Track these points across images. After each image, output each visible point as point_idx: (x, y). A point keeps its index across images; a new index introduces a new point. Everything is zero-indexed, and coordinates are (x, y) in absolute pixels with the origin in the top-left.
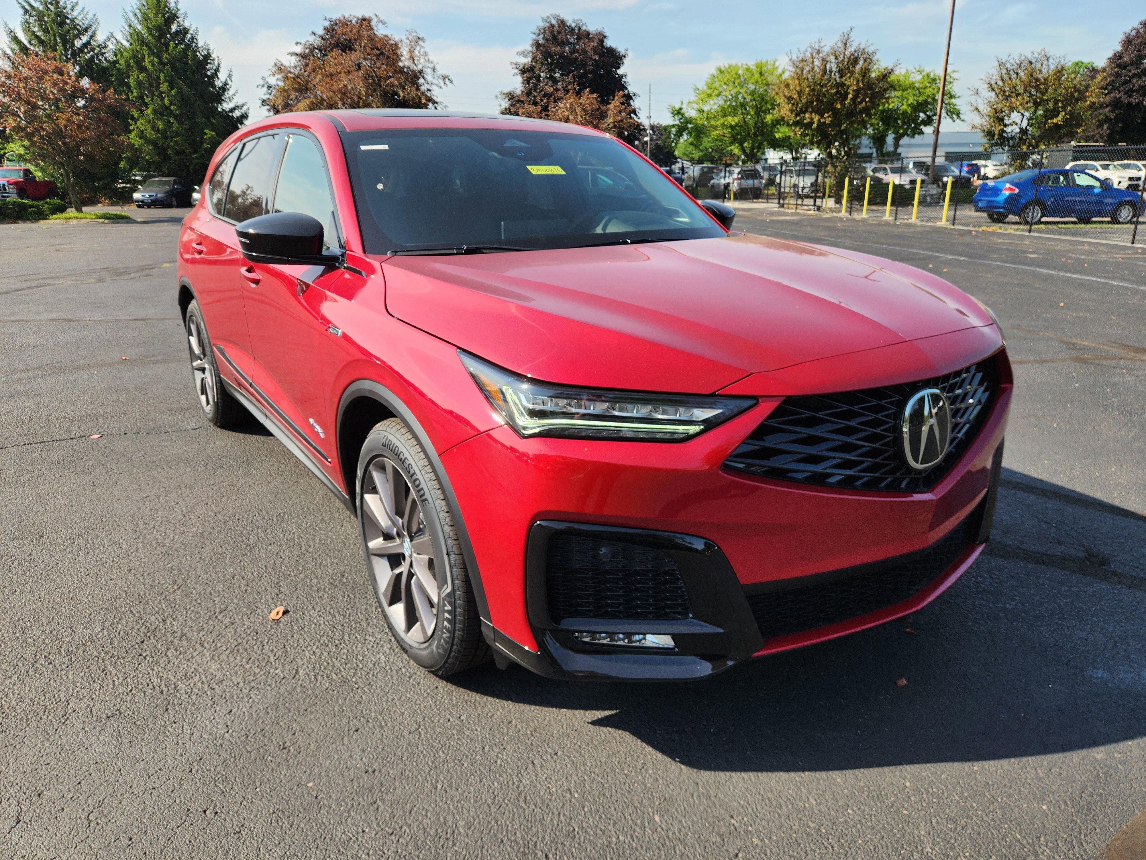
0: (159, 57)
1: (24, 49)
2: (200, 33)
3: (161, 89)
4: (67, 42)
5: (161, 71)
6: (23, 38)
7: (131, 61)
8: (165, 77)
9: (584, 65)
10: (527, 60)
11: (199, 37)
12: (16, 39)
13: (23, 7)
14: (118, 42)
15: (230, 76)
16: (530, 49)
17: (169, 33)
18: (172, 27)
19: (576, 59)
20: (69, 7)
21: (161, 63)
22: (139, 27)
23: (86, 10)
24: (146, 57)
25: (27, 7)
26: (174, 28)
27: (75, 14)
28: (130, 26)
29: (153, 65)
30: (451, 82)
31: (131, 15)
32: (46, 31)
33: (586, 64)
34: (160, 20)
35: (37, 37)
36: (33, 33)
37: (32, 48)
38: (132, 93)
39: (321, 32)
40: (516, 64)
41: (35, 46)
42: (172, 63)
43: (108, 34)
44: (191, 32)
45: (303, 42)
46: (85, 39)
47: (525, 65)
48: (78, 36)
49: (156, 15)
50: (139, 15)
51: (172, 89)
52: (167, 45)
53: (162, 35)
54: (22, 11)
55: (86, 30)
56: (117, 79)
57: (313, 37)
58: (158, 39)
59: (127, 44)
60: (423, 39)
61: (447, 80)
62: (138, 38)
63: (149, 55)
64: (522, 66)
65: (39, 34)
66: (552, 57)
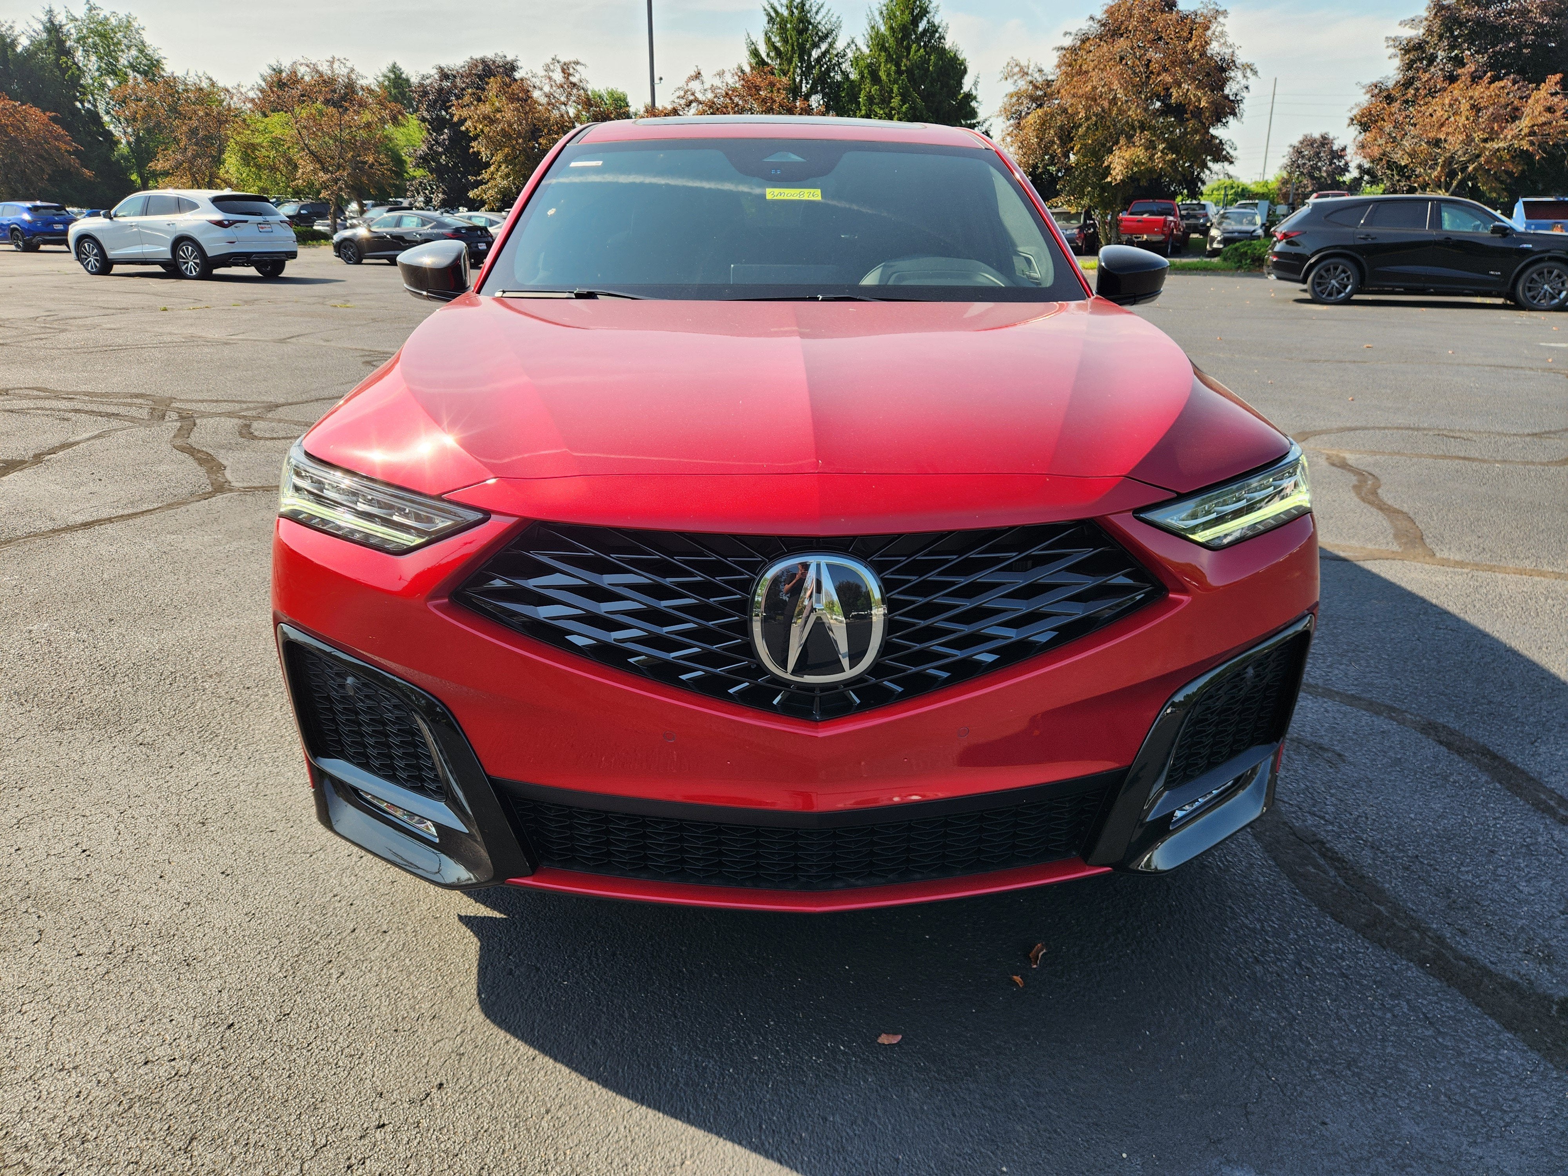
0: (898, 65)
1: (762, 63)
2: (949, 31)
3: (892, 105)
4: (803, 52)
5: (895, 82)
6: (763, 50)
7: (866, 71)
8: (899, 88)
9: (1517, 34)
10: (1416, 33)
11: (947, 37)
12: (755, 53)
13: (769, 15)
14: (858, 49)
15: (976, 84)
16: (1425, 14)
17: (916, 33)
18: (920, 25)
19: (1505, 25)
20: (814, 10)
21: (899, 72)
22: (883, 29)
23: (831, 13)
24: (883, 65)
25: (773, 14)
26: (922, 25)
27: (819, 18)
28: (873, 27)
29: (889, 75)
30: (1255, 73)
31: (877, 13)
32: (785, 41)
33: (1523, 31)
34: (907, 17)
35: (776, 49)
36: (773, 44)
37: (770, 62)
38: (860, 110)
39: (1100, 15)
40: (1395, 39)
41: (772, 59)
42: (909, 71)
43: (849, 40)
44: (940, 30)
45: (1074, 31)
46: (824, 46)
47: (1411, 39)
48: (816, 45)
49: (903, 12)
50: (885, 12)
51: (904, 104)
52: (908, 49)
53: (906, 36)
54: (766, 19)
55: (826, 36)
56: (847, 94)
57: (1091, 23)
58: (899, 42)
59: (866, 51)
60: (1225, 13)
61: (1248, 71)
62: (879, 43)
63: (886, 61)
64: (1405, 42)
65: (778, 44)
66: (1461, 25)
